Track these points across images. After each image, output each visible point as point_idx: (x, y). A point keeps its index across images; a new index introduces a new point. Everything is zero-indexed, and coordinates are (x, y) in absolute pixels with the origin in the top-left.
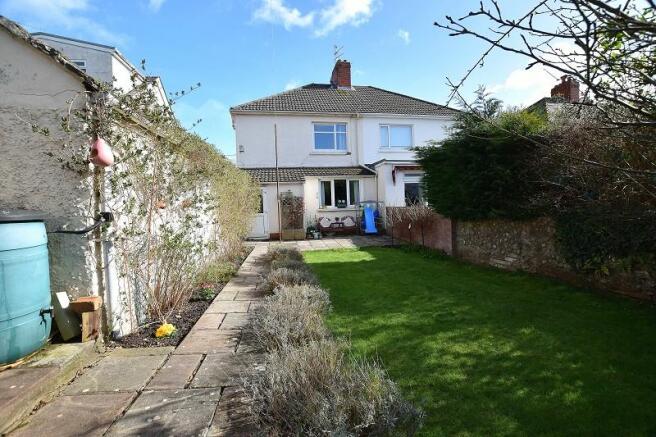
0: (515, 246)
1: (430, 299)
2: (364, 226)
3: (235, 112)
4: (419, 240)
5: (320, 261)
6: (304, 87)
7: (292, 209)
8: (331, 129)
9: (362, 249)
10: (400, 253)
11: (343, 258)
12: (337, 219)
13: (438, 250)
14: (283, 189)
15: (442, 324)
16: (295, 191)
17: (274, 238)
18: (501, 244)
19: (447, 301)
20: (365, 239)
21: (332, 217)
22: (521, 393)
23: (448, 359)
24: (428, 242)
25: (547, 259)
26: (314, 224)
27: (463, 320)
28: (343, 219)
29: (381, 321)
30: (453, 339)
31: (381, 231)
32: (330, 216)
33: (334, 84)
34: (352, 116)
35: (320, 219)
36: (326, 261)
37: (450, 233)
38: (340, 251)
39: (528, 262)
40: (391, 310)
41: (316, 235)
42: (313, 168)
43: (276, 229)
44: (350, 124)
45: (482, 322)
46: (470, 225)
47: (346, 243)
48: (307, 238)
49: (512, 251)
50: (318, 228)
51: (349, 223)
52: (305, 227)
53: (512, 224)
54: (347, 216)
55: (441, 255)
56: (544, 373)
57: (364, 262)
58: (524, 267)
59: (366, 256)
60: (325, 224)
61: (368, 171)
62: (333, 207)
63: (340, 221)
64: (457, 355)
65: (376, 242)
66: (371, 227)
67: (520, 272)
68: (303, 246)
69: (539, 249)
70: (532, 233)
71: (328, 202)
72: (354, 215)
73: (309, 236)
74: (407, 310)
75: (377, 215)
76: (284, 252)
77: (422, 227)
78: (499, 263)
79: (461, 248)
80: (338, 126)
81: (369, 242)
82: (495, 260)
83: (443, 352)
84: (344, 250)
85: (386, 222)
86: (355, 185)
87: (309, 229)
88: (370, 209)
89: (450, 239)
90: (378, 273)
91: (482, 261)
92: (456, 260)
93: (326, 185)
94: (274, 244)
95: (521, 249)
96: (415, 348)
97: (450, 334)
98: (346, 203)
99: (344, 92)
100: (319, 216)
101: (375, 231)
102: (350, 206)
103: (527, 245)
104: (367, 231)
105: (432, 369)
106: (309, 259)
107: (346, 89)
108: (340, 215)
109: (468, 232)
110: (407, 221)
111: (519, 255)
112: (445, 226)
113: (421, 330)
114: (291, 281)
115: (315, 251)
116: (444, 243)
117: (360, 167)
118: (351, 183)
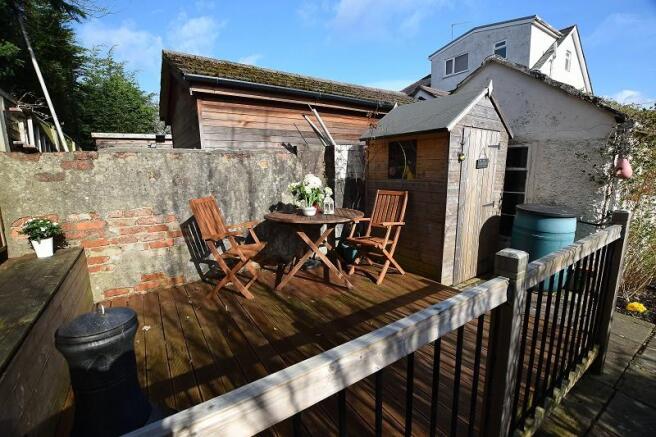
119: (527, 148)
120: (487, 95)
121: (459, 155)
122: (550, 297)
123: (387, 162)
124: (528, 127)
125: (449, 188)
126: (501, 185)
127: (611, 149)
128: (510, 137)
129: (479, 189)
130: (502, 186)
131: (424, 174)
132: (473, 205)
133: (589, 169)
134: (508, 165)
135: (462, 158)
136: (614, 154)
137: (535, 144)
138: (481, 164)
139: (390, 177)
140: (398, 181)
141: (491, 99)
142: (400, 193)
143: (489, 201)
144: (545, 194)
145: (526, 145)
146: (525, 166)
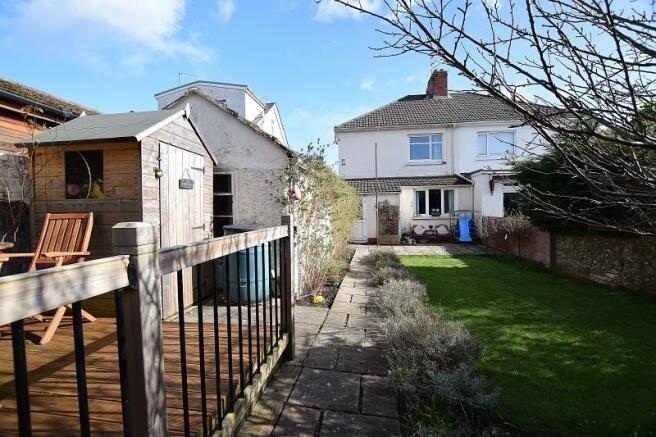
0: (616, 263)
1: (515, 302)
2: (458, 235)
3: (338, 130)
4: (516, 251)
5: (415, 265)
6: (400, 100)
7: (388, 217)
8: (426, 139)
9: (455, 256)
10: (494, 262)
11: (437, 264)
12: (431, 227)
13: (535, 262)
14: (381, 199)
15: (519, 320)
16: (392, 200)
17: (372, 242)
18: (602, 260)
19: (531, 305)
20: (458, 247)
21: (426, 225)
22: (568, 362)
23: (518, 340)
24: (525, 253)
25: (650, 277)
26: (408, 230)
27: (541, 319)
28: (437, 227)
29: (468, 312)
30: (527, 330)
31: (476, 240)
32: (424, 223)
33: (430, 94)
34: (448, 127)
35: (415, 226)
36: (420, 265)
37: (548, 246)
38: (434, 257)
39: (630, 279)
40: (477, 307)
41: (410, 241)
42: (408, 178)
43: (373, 234)
44: (446, 135)
45: (558, 322)
46: (570, 239)
47: (439, 250)
48: (402, 244)
49: (613, 267)
50: (412, 234)
51: (442, 231)
52: (400, 232)
53: (614, 240)
54: (442, 224)
55: (538, 267)
56: (595, 356)
57: (456, 268)
58: (625, 283)
59: (459, 264)
60: (419, 231)
61: (464, 181)
62: (427, 215)
63: (434, 228)
64: (526, 338)
65: (471, 250)
66: (465, 236)
67: (621, 288)
68: (399, 250)
69: (642, 267)
70: (635, 250)
71: (422, 210)
72: (448, 223)
73: (403, 242)
74: (491, 307)
75: (472, 225)
76: (385, 255)
77: (519, 239)
78: (599, 278)
79: (559, 261)
80: (433, 137)
81: (463, 250)
82: (595, 276)
83: (515, 335)
84: (437, 256)
85: (482, 232)
86: (450, 194)
87: (404, 235)
88: (465, 218)
89: (548, 253)
90: (469, 278)
91: (582, 275)
92: (554, 273)
93: (421, 195)
94: (373, 248)
95: (622, 265)
96: (492, 330)
97: (526, 327)
98: (440, 212)
99: (440, 101)
100: (413, 223)
101: (470, 240)
102: (443, 215)
103: (629, 262)
104: (461, 240)
105: (502, 343)
106: (406, 262)
107: (443, 98)
108: (434, 223)
109: (567, 246)
110: (502, 232)
111: (621, 271)
112: (543, 239)
113: (501, 322)
114: (396, 277)
115: (410, 256)
116: (542, 255)
117: (455, 176)
118: (446, 193)
119: (230, 176)
120: (185, 116)
121: (156, 171)
122: (264, 305)
123: (63, 178)
124: (229, 156)
125: (144, 205)
126: (210, 208)
127: (287, 178)
128: (214, 164)
129: (186, 210)
130: (211, 210)
131: (114, 191)
132: (180, 227)
133: (275, 194)
134: (215, 190)
135: (159, 173)
136: (289, 181)
137: (236, 172)
138: (183, 185)
139: (68, 196)
140: (80, 201)
141: (189, 120)
142: (83, 216)
143: (199, 224)
144: (247, 216)
145: (229, 173)
146: (230, 192)
